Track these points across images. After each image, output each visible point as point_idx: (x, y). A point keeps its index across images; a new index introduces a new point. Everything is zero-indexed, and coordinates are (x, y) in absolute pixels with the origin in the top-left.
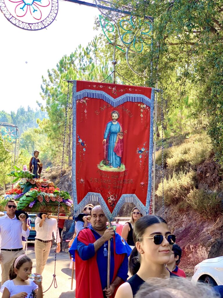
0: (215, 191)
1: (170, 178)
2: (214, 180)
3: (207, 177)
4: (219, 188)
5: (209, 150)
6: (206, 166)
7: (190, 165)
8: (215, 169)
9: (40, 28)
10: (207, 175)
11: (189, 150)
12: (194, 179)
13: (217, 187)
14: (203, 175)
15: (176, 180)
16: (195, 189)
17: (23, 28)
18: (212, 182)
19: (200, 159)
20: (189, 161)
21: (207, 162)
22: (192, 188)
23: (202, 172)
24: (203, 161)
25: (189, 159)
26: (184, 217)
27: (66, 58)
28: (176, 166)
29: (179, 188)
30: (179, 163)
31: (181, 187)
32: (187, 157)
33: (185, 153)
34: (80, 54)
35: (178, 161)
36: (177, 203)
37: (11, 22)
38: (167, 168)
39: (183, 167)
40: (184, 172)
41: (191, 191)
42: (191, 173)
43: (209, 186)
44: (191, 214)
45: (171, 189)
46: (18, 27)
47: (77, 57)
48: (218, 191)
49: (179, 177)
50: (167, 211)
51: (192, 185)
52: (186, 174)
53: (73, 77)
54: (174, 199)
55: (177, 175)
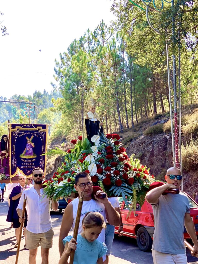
1: (187, 145)
15: (193, 146)
27: (76, 42)
28: (193, 133)
30: (195, 130)
34: (89, 38)
35: (194, 128)
36: (196, 169)
38: (183, 135)
45: (189, 156)
47: (86, 41)
49: (197, 143)
50: (186, 177)
53: (84, 58)
54: (193, 165)
55: (194, 141)
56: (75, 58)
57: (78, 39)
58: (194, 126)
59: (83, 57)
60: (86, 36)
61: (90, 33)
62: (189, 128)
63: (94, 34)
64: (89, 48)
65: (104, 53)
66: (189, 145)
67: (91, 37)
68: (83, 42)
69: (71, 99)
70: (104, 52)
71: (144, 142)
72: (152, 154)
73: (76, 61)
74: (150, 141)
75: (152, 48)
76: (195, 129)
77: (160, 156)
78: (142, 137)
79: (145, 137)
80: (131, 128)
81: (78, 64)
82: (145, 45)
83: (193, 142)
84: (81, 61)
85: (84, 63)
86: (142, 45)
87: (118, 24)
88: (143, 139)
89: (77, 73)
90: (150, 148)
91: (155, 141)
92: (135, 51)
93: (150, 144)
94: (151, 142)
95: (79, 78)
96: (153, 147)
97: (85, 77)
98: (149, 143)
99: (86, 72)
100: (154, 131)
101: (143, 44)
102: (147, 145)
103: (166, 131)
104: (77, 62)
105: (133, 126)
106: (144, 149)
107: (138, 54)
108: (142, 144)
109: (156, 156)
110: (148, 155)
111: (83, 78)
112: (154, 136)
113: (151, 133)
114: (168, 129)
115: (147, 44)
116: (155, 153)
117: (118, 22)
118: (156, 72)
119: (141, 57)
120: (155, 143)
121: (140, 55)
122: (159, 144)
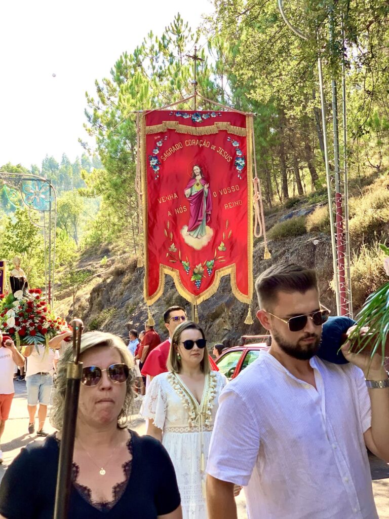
1: (355, 256)
15: (367, 258)
27: (126, 57)
28: (365, 232)
29: (376, 273)
32: (385, 214)
33: (380, 206)
34: (152, 50)
35: (366, 224)
39: (379, 233)
45: (360, 277)
47: (146, 55)
53: (144, 88)
55: (369, 249)
56: (127, 89)
57: (131, 52)
58: (367, 219)
59: (142, 87)
60: (146, 46)
61: (154, 38)
62: (358, 223)
63: (162, 42)
64: (154, 68)
65: (185, 78)
66: (358, 257)
67: (156, 48)
68: (141, 57)
69: (120, 171)
70: (184, 76)
73: (129, 96)
74: (281, 251)
75: (284, 68)
76: (370, 225)
79: (270, 244)
81: (132, 101)
82: (270, 62)
83: (366, 250)
84: (139, 95)
85: (144, 99)
86: (264, 61)
87: (215, 21)
89: (132, 119)
91: (291, 250)
92: (250, 73)
93: (281, 256)
94: (284, 253)
98: (278, 253)
100: (289, 231)
101: (266, 59)
102: (276, 259)
103: (312, 230)
104: (131, 98)
107: (256, 80)
112: (287, 241)
113: (283, 236)
114: (315, 227)
115: (273, 60)
117: (216, 15)
118: (292, 114)
119: (261, 85)
120: (292, 253)
121: (258, 81)
122: (298, 255)
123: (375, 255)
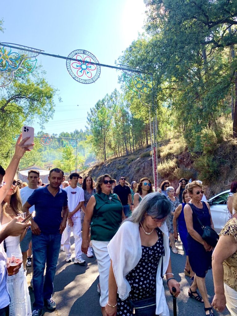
0: (189, 169)
1: (163, 163)
2: (188, 162)
3: (184, 161)
4: (191, 167)
5: (185, 146)
6: (183, 156)
7: (174, 155)
8: (189, 156)
9: (91, 82)
10: (184, 160)
11: (173, 147)
12: (177, 162)
13: (190, 167)
14: (182, 160)
15: (166, 164)
16: (178, 168)
17: (82, 83)
18: (187, 164)
19: (179, 152)
20: (173, 153)
21: (184, 153)
22: (177, 168)
23: (181, 159)
24: (181, 153)
25: (173, 152)
26: (172, 184)
28: (166, 156)
29: (169, 168)
30: (167, 155)
31: (170, 167)
32: (172, 151)
33: (171, 149)
35: (167, 154)
36: (168, 177)
37: (75, 80)
38: (161, 158)
39: (170, 156)
40: (170, 159)
41: (176, 169)
42: (175, 160)
43: (185, 166)
44: (176, 182)
45: (164, 169)
46: (79, 82)
48: (191, 168)
49: (168, 162)
51: (175, 166)
52: (172, 160)
54: (166, 174)
56: (100, 112)
57: (101, 100)
58: (167, 152)
59: (104, 111)
60: (106, 98)
61: (108, 96)
62: (164, 153)
64: (108, 105)
66: (164, 163)
67: (109, 99)
68: (104, 102)
70: (117, 108)
71: (140, 161)
72: (144, 168)
73: (100, 114)
77: (149, 169)
78: (138, 159)
79: (140, 159)
80: (133, 153)
81: (102, 115)
82: (140, 108)
83: (166, 161)
85: (105, 115)
87: (124, 96)
88: (139, 160)
89: (101, 121)
90: (143, 165)
91: (146, 161)
94: (144, 162)
95: (102, 124)
96: (144, 164)
97: (106, 123)
98: (142, 162)
99: (106, 120)
100: (146, 155)
101: (138, 107)
102: (141, 163)
105: (134, 152)
106: (140, 165)
108: (139, 162)
109: (147, 169)
110: (142, 169)
111: (105, 124)
112: (145, 158)
113: (144, 157)
116: (146, 167)
118: (146, 122)
119: (137, 114)
122: (148, 162)
123: (168, 163)
